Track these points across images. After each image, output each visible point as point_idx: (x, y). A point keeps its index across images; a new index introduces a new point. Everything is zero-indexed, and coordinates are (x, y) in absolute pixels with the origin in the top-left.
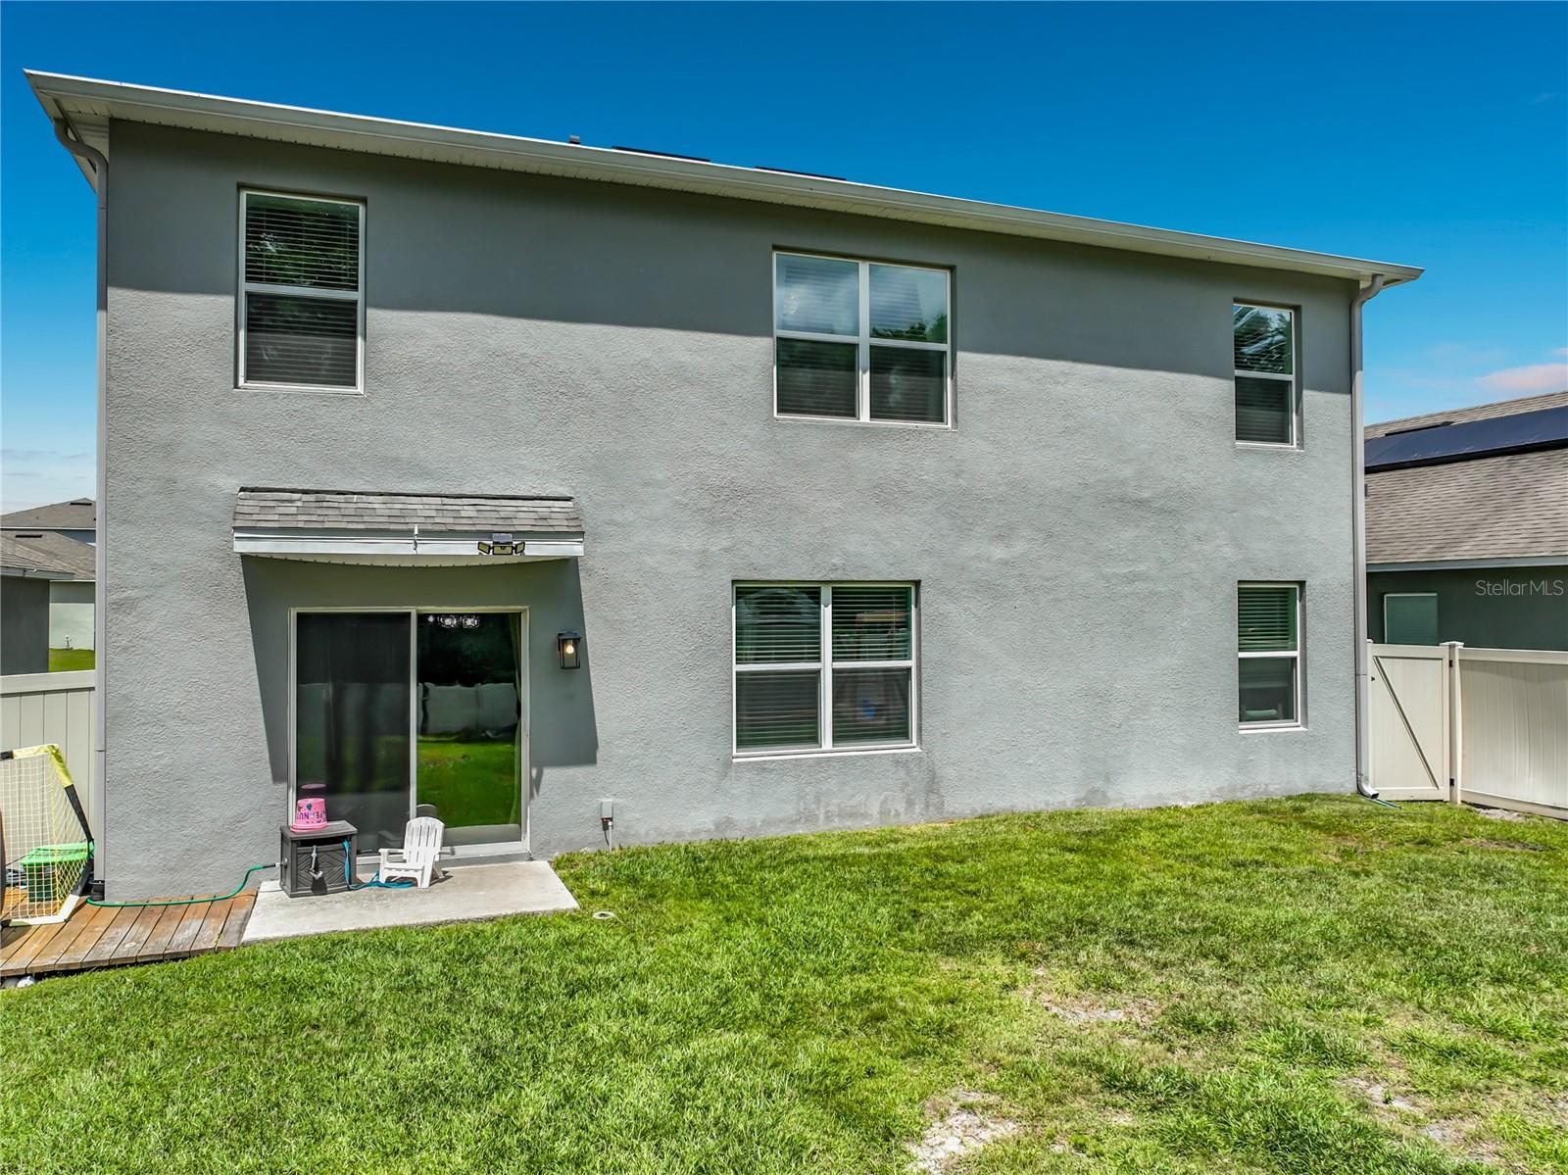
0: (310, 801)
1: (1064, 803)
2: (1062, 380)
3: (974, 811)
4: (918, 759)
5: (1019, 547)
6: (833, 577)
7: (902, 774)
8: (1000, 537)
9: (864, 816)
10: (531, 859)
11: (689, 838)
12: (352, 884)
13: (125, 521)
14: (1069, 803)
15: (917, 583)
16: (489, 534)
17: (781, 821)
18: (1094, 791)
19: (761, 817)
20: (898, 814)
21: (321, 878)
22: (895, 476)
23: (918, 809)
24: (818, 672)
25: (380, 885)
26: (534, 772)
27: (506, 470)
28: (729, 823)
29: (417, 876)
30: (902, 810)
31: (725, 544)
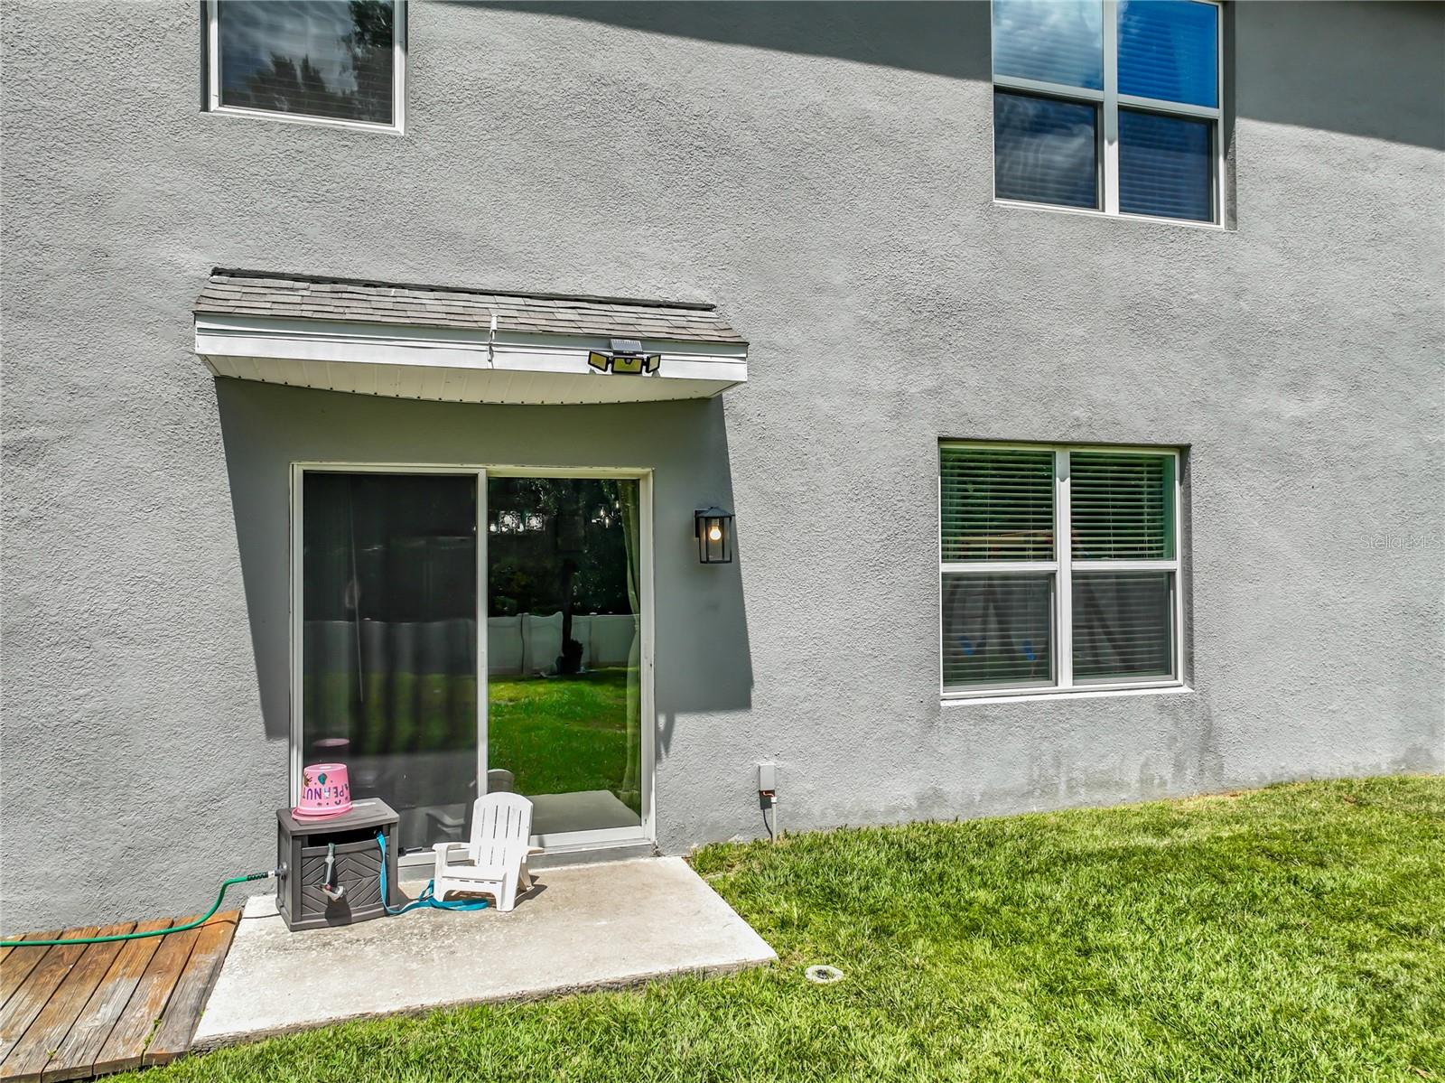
0: (325, 768)
1: (1378, 766)
2: (1372, 166)
3: (1262, 777)
4: (1190, 702)
5: (1318, 402)
6: (1075, 436)
7: (1168, 723)
8: (1293, 387)
9: (1120, 785)
10: (658, 854)
11: (881, 820)
12: (393, 903)
13: (23, 315)
14: (1384, 767)
15: (1184, 450)
16: (606, 339)
17: (1008, 793)
18: (1415, 750)
19: (981, 787)
20: (1163, 783)
21: (342, 899)
22: (1156, 293)
23: (1189, 774)
24: (1052, 576)
25: (435, 905)
26: (662, 721)
27: (617, 260)
28: (937, 797)
29: (495, 890)
30: (1168, 777)
31: (929, 383)
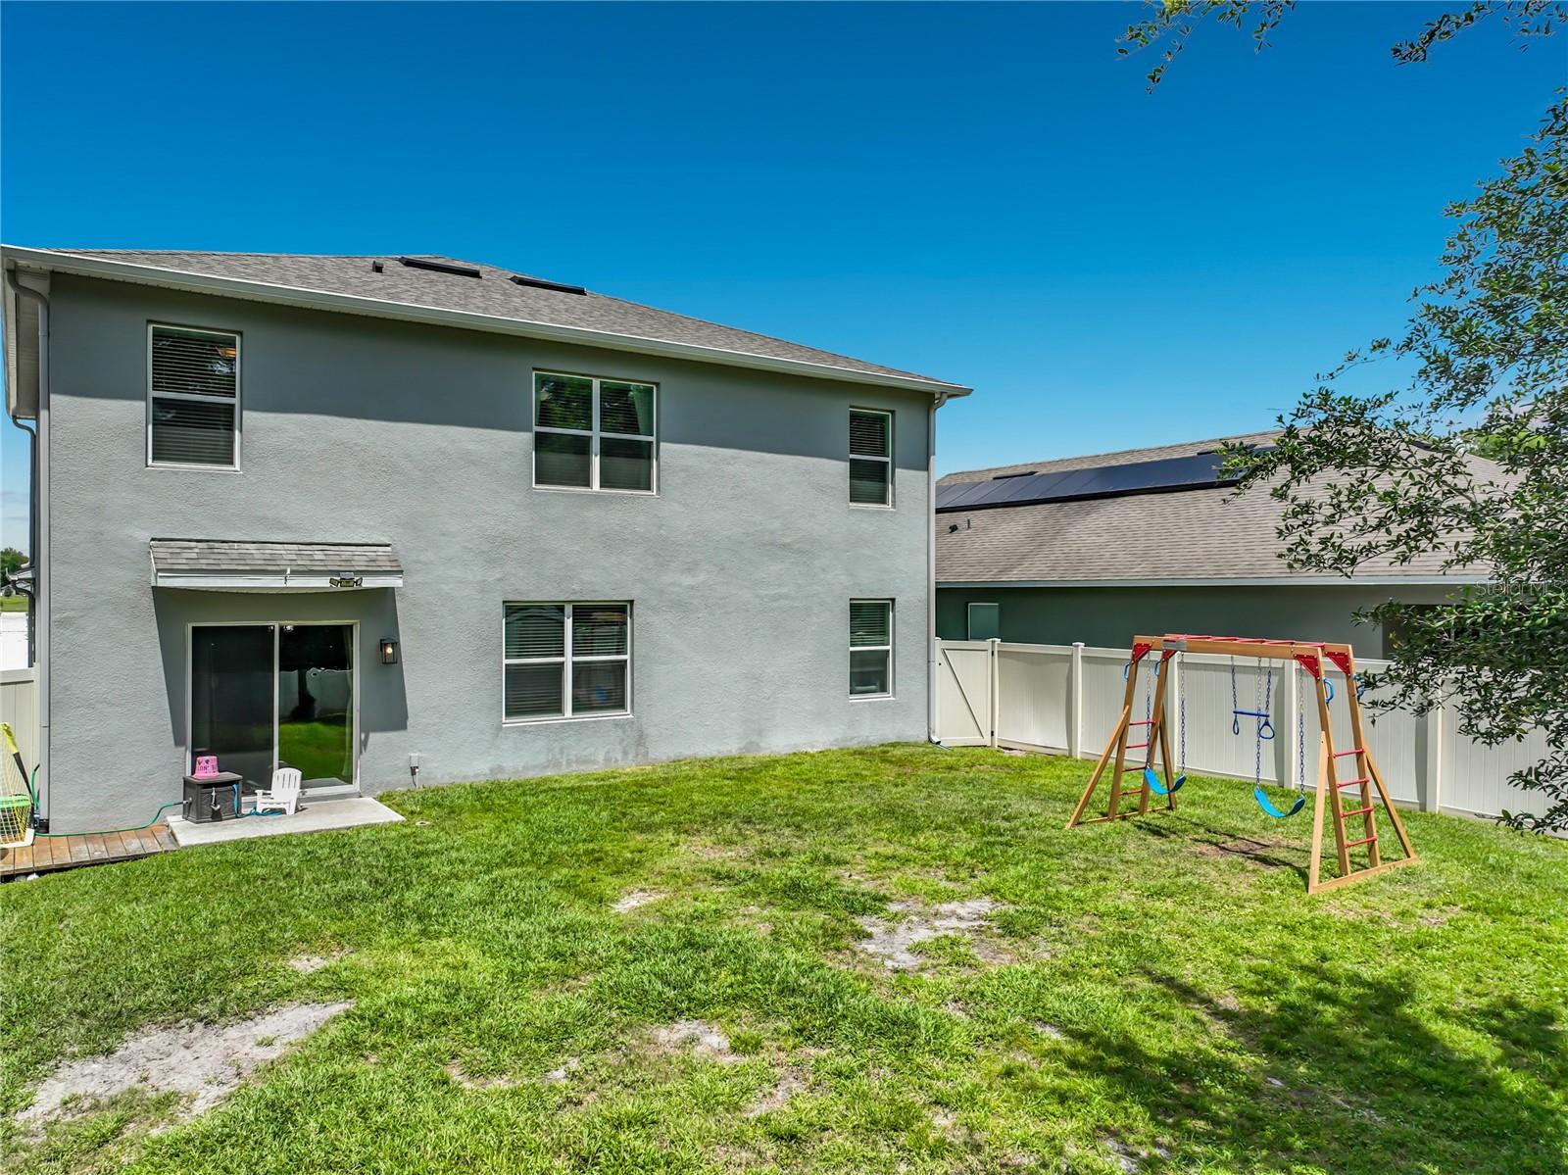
0: (207, 758)
1: (730, 751)
2: (732, 462)
3: (669, 757)
4: (631, 723)
5: (702, 577)
6: (573, 598)
7: (620, 732)
8: (689, 570)
9: (594, 762)
10: (361, 797)
11: (473, 780)
12: (237, 814)
13: (65, 563)
14: (734, 751)
15: (632, 602)
16: (338, 573)
17: (535, 767)
18: (752, 743)
19: (522, 764)
20: (616, 761)
21: (219, 810)
22: (617, 528)
23: (630, 757)
24: (562, 664)
25: (258, 814)
26: (363, 736)
27: (343, 525)
28: (500, 769)
29: (286, 807)
30: (619, 758)
31: (498, 576)
